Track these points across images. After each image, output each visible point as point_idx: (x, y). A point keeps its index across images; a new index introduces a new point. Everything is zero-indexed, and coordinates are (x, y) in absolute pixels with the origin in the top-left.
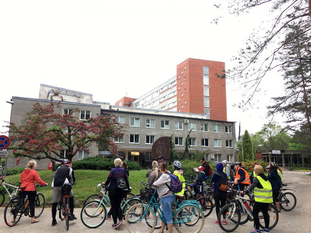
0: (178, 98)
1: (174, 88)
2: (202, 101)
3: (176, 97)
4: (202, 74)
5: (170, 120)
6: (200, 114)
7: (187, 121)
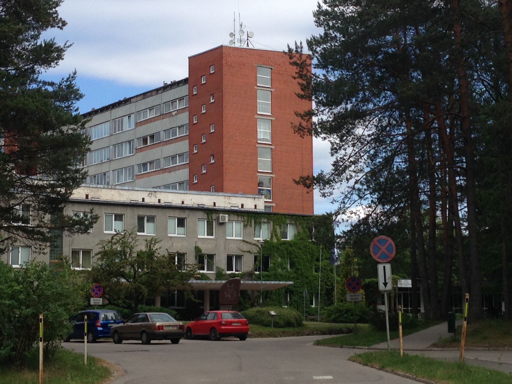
0: (191, 145)
1: (180, 116)
2: (255, 155)
3: (187, 142)
4: (256, 87)
5: (188, 215)
6: (251, 196)
7: (225, 217)
